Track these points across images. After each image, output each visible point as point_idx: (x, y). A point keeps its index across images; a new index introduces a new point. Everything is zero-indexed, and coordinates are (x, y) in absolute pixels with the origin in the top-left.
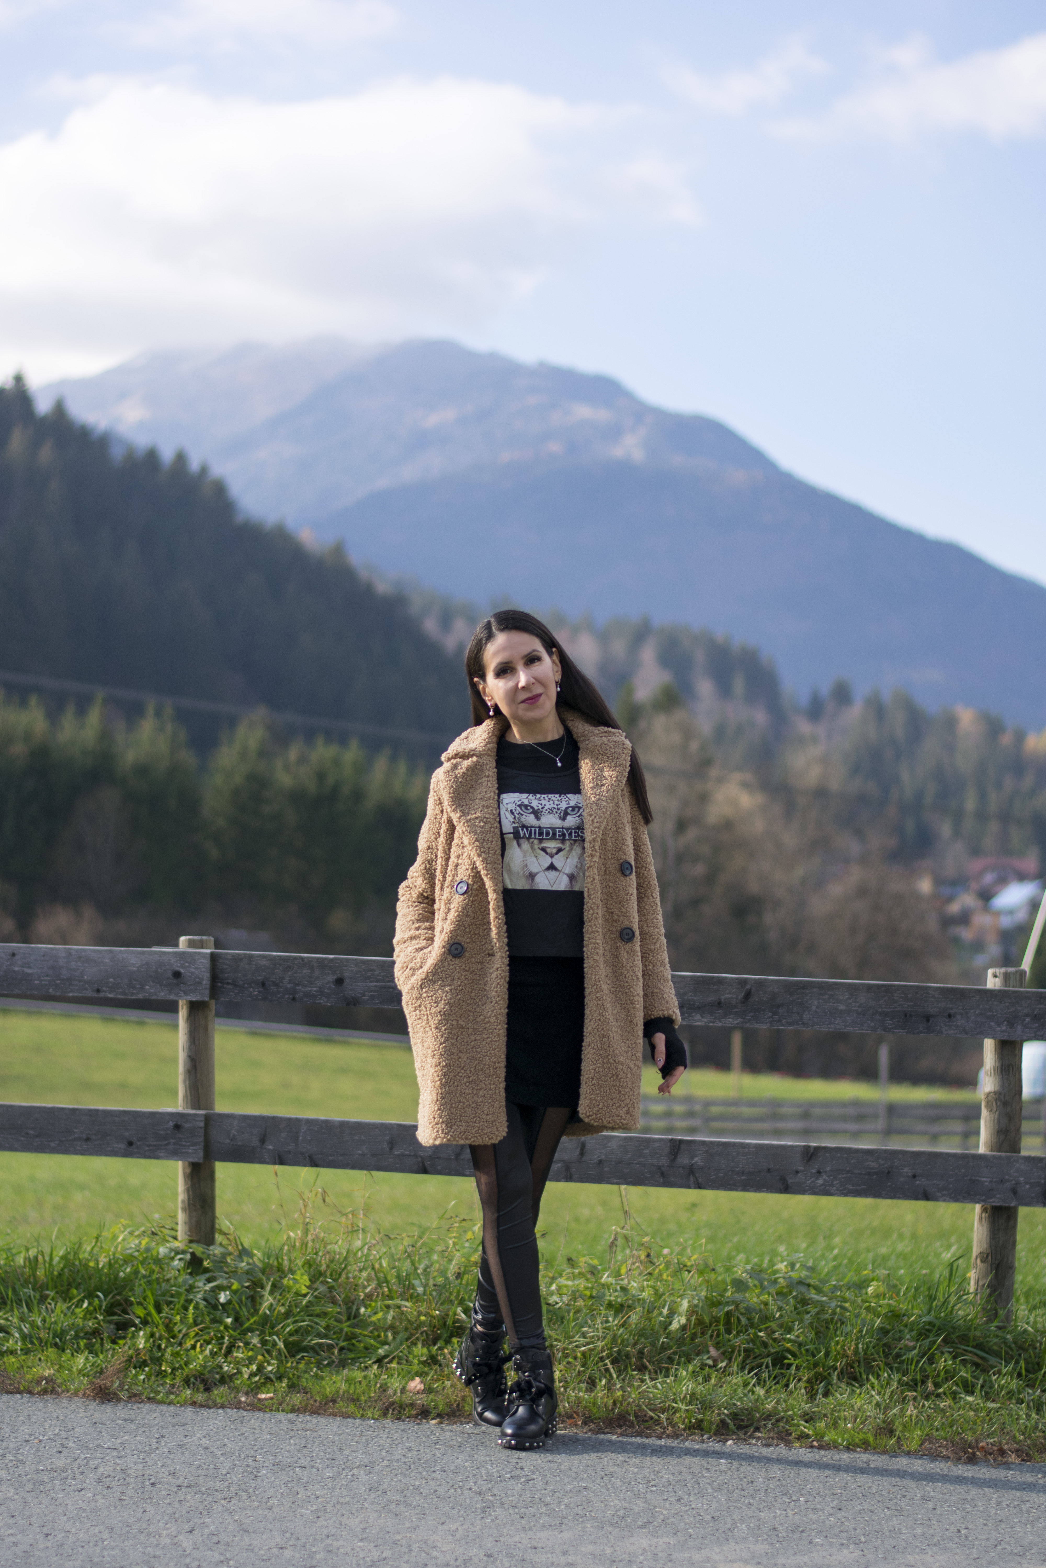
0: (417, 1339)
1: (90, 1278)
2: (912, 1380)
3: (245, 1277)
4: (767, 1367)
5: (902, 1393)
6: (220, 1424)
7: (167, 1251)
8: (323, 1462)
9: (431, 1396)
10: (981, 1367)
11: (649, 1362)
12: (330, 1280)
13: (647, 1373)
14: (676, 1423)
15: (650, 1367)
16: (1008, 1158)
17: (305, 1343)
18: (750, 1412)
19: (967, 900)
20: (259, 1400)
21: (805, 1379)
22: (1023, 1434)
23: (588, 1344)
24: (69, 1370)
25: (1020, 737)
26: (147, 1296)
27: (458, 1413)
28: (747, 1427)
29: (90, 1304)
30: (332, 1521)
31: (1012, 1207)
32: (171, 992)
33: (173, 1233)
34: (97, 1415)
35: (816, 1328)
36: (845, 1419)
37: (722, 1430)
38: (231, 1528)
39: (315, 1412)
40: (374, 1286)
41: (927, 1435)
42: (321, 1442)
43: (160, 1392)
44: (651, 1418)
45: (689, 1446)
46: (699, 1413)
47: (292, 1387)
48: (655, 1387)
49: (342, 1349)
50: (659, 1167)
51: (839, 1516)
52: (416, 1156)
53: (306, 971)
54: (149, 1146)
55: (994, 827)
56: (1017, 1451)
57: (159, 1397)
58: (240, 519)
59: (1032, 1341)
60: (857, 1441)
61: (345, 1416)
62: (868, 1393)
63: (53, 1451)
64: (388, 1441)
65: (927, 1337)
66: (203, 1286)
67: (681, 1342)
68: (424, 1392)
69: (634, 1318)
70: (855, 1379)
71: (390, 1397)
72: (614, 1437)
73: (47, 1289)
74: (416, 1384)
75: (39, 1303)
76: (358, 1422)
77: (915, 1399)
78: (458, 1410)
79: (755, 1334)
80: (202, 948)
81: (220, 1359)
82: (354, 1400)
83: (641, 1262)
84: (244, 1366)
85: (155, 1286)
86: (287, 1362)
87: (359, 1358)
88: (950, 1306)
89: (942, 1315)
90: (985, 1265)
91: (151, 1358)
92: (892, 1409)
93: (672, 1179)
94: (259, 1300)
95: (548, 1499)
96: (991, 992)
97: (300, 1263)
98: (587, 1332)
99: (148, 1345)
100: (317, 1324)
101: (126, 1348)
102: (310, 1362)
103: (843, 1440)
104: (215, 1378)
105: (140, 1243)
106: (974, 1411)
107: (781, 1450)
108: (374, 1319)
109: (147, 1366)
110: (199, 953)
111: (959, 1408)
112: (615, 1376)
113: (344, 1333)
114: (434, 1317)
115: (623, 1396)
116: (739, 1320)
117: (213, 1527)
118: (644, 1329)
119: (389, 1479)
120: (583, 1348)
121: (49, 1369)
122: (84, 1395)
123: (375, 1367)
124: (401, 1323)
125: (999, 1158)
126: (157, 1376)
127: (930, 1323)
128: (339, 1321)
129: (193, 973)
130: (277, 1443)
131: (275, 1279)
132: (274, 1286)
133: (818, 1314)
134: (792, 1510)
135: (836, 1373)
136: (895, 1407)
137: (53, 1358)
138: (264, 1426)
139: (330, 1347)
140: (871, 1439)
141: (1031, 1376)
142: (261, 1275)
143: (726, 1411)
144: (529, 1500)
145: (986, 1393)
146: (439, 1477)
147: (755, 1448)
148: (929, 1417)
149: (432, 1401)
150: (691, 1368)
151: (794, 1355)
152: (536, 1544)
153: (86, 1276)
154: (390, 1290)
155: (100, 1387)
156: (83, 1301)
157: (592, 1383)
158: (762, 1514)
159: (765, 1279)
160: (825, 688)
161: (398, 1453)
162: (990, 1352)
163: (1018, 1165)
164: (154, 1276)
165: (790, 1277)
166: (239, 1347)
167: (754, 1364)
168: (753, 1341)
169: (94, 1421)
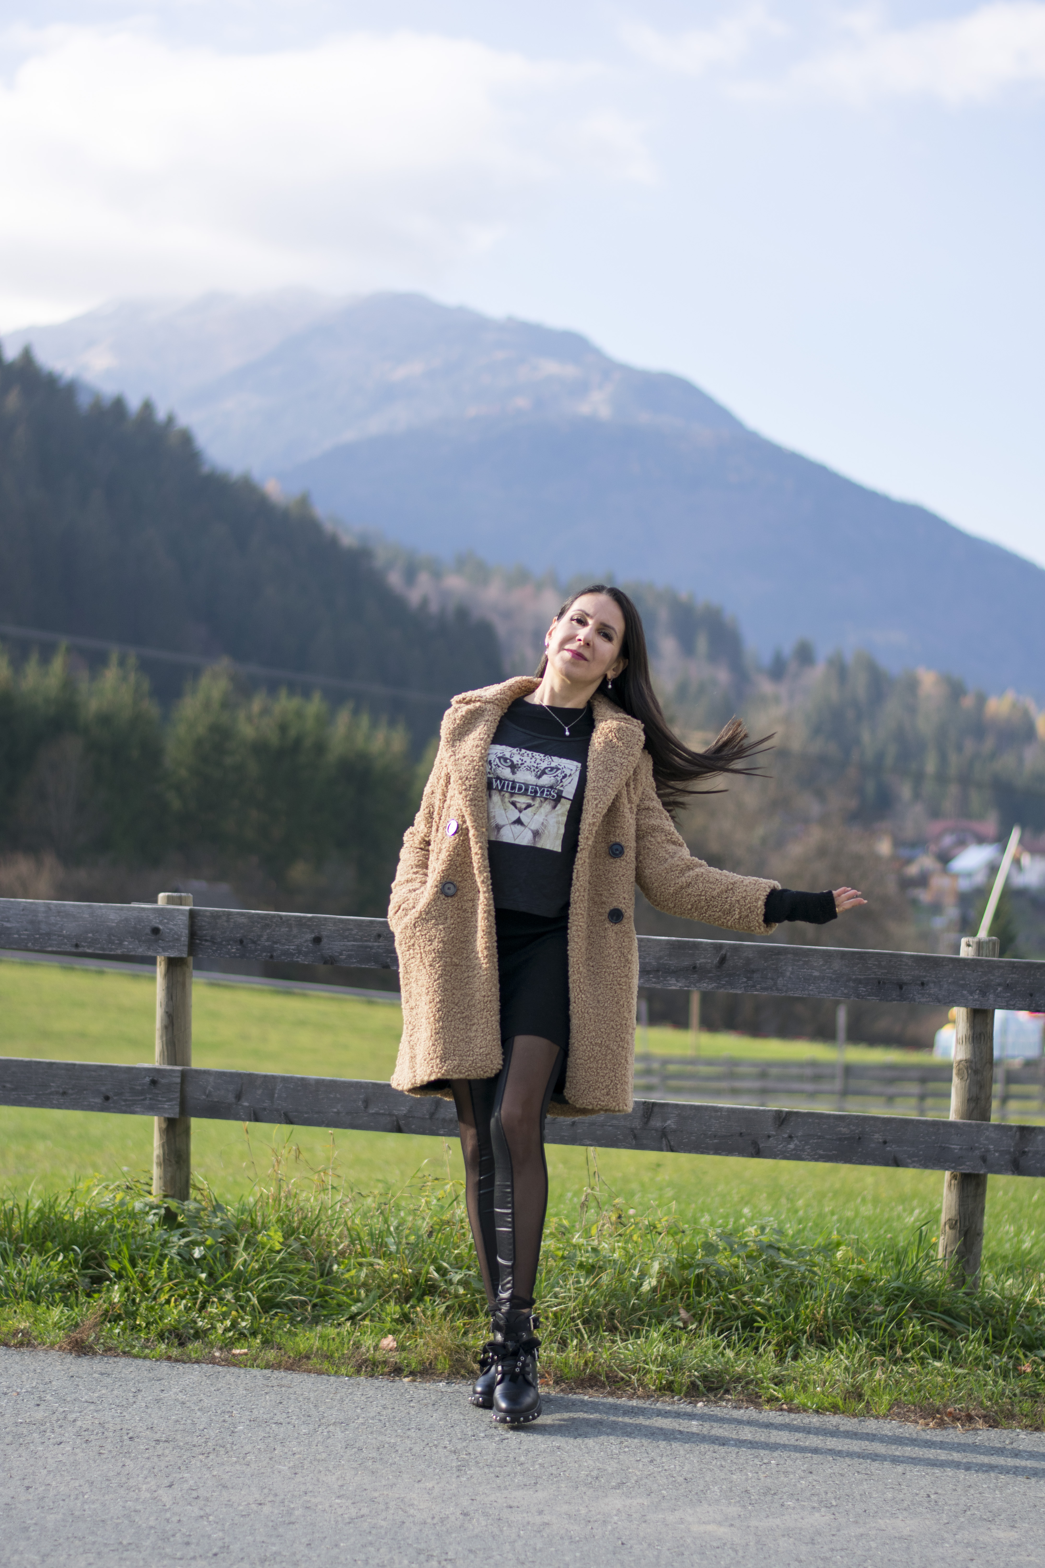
0: (390, 1297)
1: (65, 1231)
2: (881, 1345)
3: (220, 1232)
4: (737, 1329)
5: (871, 1357)
6: (196, 1379)
7: (141, 1205)
8: (299, 1418)
9: (404, 1354)
10: (948, 1333)
11: (620, 1323)
12: (303, 1237)
13: (618, 1334)
14: (647, 1384)
15: (621, 1328)
16: (978, 1126)
17: (278, 1299)
18: (720, 1374)
19: (926, 862)
20: (234, 1355)
21: (774, 1342)
22: (990, 1400)
23: (559, 1304)
24: (44, 1323)
25: (981, 700)
26: (122, 1250)
27: (430, 1371)
28: (717, 1389)
29: (65, 1257)
30: (309, 1477)
31: (982, 1175)
32: (149, 948)
33: (146, 1188)
34: (74, 1368)
35: (787, 1292)
36: (814, 1383)
37: (693, 1392)
38: (209, 1483)
39: (290, 1368)
40: (347, 1243)
41: (896, 1400)
42: (297, 1399)
43: (135, 1346)
44: (622, 1379)
45: (661, 1408)
46: (670, 1375)
47: (266, 1342)
48: (626, 1348)
49: (315, 1306)
50: (632, 1130)
51: (810, 1479)
52: (391, 1115)
53: (284, 930)
54: (125, 1100)
55: (953, 790)
56: (985, 1417)
57: (134, 1351)
58: (205, 469)
59: (1000, 1307)
60: (826, 1404)
61: (320, 1373)
62: (837, 1357)
63: (31, 1404)
64: (363, 1398)
65: (896, 1302)
66: (177, 1241)
67: (651, 1303)
68: (397, 1349)
69: (605, 1278)
70: (824, 1343)
71: (363, 1354)
72: (586, 1398)
73: (23, 1242)
74: (389, 1342)
75: (14, 1256)
76: (332, 1379)
77: (883, 1364)
78: (431, 1368)
79: (726, 1296)
80: (181, 904)
81: (195, 1314)
82: (328, 1357)
83: (612, 1224)
84: (218, 1321)
85: (131, 1241)
86: (261, 1318)
87: (332, 1315)
88: (918, 1272)
89: (911, 1280)
90: (954, 1231)
91: (126, 1312)
92: (860, 1373)
93: (645, 1142)
94: (233, 1256)
95: (523, 1459)
96: (964, 961)
97: (273, 1218)
98: (559, 1293)
99: (123, 1299)
100: (291, 1280)
101: (101, 1301)
102: (282, 1319)
103: (813, 1404)
104: (189, 1333)
105: (115, 1197)
106: (942, 1376)
107: (751, 1413)
108: (347, 1276)
109: (122, 1320)
110: (178, 910)
111: (927, 1374)
112: (586, 1336)
113: (317, 1290)
114: (407, 1276)
115: (594, 1356)
116: (709, 1282)
117: (191, 1482)
118: (615, 1290)
119: (365, 1437)
120: (555, 1309)
121: (25, 1322)
122: (60, 1348)
123: (349, 1324)
124: (373, 1281)
125: (970, 1125)
126: (132, 1329)
127: (899, 1289)
128: (312, 1278)
129: (171, 930)
130: (253, 1398)
131: (249, 1235)
132: (248, 1242)
133: (787, 1277)
134: (764, 1473)
135: (805, 1337)
136: (864, 1371)
137: (29, 1311)
138: (239, 1382)
139: (304, 1304)
140: (840, 1403)
141: (998, 1342)
142: (235, 1230)
143: (696, 1373)
144: (504, 1459)
145: (954, 1359)
146: (414, 1435)
147: (725, 1411)
148: (897, 1382)
149: (405, 1359)
150: (662, 1329)
151: (764, 1318)
152: (511, 1503)
153: (61, 1229)
154: (362, 1248)
155: (76, 1340)
156: (59, 1255)
157: (563, 1344)
158: (734, 1477)
159: (735, 1243)
160: (788, 648)
161: (373, 1411)
162: (957, 1317)
163: (987, 1133)
164: (129, 1231)
165: (760, 1241)
166: (213, 1302)
167: (724, 1326)
168: (722, 1303)
169: (71, 1374)
